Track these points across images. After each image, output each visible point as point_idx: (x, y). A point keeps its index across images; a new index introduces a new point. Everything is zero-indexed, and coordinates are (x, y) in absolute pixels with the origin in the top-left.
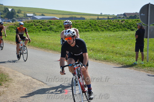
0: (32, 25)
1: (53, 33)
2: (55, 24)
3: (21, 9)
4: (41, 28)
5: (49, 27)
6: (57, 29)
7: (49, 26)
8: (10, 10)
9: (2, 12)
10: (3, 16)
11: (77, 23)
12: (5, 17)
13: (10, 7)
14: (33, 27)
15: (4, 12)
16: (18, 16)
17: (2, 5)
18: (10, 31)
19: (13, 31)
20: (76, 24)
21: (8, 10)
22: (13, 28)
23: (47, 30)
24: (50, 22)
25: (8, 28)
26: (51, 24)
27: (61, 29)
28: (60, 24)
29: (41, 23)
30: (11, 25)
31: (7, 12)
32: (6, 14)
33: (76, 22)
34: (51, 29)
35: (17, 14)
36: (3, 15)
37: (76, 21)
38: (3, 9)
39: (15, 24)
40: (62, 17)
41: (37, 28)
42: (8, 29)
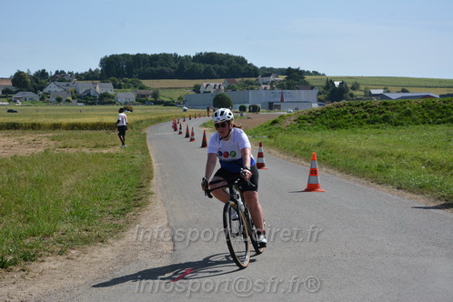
0: (345, 112)
1: (390, 129)
2: (396, 108)
3: (359, 81)
4: (365, 117)
5: (381, 116)
6: (399, 119)
7: (383, 112)
8: (337, 84)
9: (322, 89)
10: (322, 97)
11: (447, 105)
12: (327, 99)
13: (337, 79)
14: (347, 116)
15: (324, 88)
16: (352, 95)
17: (324, 75)
18: (299, 127)
19: (305, 126)
20: (445, 107)
21: (334, 85)
22: (306, 119)
23: (377, 121)
24: (385, 104)
25: (295, 121)
26: (387, 109)
27: (408, 118)
28: (408, 108)
29: (366, 108)
30: (302, 115)
31: (332, 88)
32: (329, 93)
33: (444, 102)
34: (386, 120)
35: (351, 91)
37: (446, 99)
38: (324, 84)
39: (311, 112)
40: (446, 93)
41: (356, 117)
42: (295, 123)
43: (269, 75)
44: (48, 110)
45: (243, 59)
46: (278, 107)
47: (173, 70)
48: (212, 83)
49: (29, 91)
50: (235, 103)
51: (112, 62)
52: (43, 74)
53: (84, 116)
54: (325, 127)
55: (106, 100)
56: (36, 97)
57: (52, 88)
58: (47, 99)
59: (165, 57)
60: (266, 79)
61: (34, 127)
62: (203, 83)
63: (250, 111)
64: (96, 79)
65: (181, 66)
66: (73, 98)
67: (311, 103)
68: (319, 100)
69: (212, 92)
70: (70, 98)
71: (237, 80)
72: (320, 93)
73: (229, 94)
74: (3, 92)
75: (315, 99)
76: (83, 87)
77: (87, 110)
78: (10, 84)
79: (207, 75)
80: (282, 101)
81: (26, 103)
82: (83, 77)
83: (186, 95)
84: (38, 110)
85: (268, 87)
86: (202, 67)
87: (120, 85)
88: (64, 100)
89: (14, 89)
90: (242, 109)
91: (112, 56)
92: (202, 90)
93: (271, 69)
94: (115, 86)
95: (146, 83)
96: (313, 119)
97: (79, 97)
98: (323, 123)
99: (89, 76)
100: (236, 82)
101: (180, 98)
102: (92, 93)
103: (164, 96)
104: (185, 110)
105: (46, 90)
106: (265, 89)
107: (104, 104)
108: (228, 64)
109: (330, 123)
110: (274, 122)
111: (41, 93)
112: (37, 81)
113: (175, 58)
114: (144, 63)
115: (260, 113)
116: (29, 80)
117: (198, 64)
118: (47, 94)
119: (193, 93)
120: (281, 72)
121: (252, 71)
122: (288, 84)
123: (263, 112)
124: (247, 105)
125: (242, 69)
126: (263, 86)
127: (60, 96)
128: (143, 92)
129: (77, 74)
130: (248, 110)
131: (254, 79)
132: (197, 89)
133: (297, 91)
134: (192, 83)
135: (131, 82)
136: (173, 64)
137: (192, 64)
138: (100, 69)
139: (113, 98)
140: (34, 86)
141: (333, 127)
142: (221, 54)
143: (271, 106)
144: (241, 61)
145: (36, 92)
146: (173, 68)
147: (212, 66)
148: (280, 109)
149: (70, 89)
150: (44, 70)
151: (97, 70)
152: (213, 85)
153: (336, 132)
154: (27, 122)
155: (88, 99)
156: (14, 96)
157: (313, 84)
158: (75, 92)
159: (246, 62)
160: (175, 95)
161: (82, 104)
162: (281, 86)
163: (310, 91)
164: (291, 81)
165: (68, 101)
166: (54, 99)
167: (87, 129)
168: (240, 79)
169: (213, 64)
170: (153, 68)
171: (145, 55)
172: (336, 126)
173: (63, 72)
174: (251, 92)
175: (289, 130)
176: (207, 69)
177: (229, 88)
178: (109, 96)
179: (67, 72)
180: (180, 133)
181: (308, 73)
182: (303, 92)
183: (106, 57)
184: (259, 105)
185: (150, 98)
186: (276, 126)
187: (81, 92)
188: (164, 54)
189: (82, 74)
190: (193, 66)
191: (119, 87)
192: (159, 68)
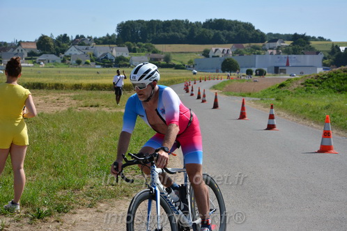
8: (342, 49)
9: (327, 54)
10: (327, 62)
12: (332, 64)
13: (343, 44)
15: (330, 53)
17: (329, 40)
18: (306, 91)
19: (312, 89)
21: (340, 50)
22: (313, 83)
25: (302, 84)
30: (310, 79)
31: (337, 53)
32: (334, 58)
36: (327, 60)
38: (329, 49)
39: (318, 76)
42: (302, 86)
43: (275, 41)
44: (68, 72)
45: (250, 25)
46: (284, 71)
47: (184, 36)
48: (221, 48)
49: (52, 53)
50: (242, 67)
51: (127, 28)
52: (64, 38)
53: (102, 77)
54: (331, 90)
55: (121, 63)
56: (58, 59)
57: (72, 51)
58: (67, 61)
59: (177, 24)
60: (272, 45)
61: (57, 87)
62: (212, 48)
63: (256, 75)
64: (113, 43)
65: (192, 32)
66: (92, 61)
67: (316, 67)
68: (324, 65)
69: (221, 56)
70: (89, 61)
71: (245, 45)
72: (325, 58)
73: (236, 59)
74: (29, 54)
75: (321, 64)
76: (101, 51)
77: (104, 72)
78: (34, 47)
79: (216, 41)
80: (288, 65)
81: (48, 65)
82: (101, 41)
83: (196, 59)
84: (59, 72)
85: (275, 52)
86: (211, 33)
87: (135, 49)
88: (83, 62)
89: (38, 52)
90: (249, 73)
91: (128, 23)
92: (211, 54)
93: (278, 35)
94: (130, 50)
95: (159, 47)
96: (320, 83)
97: (97, 60)
98: (329, 87)
99: (107, 41)
100: (243, 47)
101: (190, 62)
102: (109, 57)
103: (175, 60)
104: (195, 73)
105: (67, 53)
106: (271, 54)
107: (119, 66)
108: (236, 30)
109: (337, 87)
110: (282, 85)
111: (63, 55)
112: (59, 45)
113: (187, 24)
114: (158, 28)
115: (266, 77)
116: (52, 44)
117: (208, 30)
118: (68, 57)
119: (203, 57)
120: (287, 37)
121: (260, 37)
122: (294, 50)
123: (269, 76)
124: (254, 69)
125: (250, 34)
126: (270, 51)
127: (80, 59)
128: (155, 56)
129: (95, 39)
130: (254, 74)
131: (260, 44)
132: (206, 54)
133: (302, 56)
134: (202, 48)
135: (145, 47)
136: (184, 30)
137: (202, 30)
138: (117, 34)
139: (128, 61)
140: (57, 50)
141: (340, 91)
142: (230, 21)
143: (277, 70)
144: (249, 27)
145: (58, 55)
146: (184, 33)
147: (221, 32)
148: (285, 73)
149: (88, 52)
150: (65, 35)
151: (113, 35)
152: (221, 49)
153: (343, 95)
154: (51, 82)
155: (105, 62)
156: (39, 58)
157: (317, 49)
158: (94, 55)
159: (253, 28)
160: (186, 59)
161: (100, 66)
162: (287, 51)
163: (315, 56)
164: (296, 46)
165: (87, 63)
166: (74, 62)
167: (105, 89)
168: (247, 44)
169: (221, 30)
170: (166, 34)
171: (158, 21)
172: (343, 90)
173: (82, 36)
174: (257, 56)
175: (296, 93)
176: (216, 35)
177: (237, 53)
178: (124, 59)
179: (86, 37)
180: (192, 95)
181: (314, 39)
182: (308, 57)
183: (122, 23)
184: (265, 69)
185: (162, 62)
186: (283, 89)
187: (99, 55)
188: (177, 21)
189: (100, 39)
190: (203, 32)
191: (134, 51)
192: (171, 33)
